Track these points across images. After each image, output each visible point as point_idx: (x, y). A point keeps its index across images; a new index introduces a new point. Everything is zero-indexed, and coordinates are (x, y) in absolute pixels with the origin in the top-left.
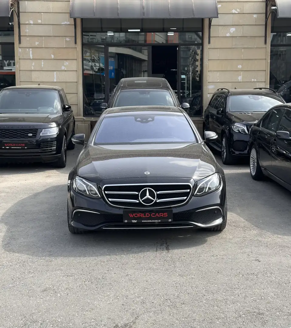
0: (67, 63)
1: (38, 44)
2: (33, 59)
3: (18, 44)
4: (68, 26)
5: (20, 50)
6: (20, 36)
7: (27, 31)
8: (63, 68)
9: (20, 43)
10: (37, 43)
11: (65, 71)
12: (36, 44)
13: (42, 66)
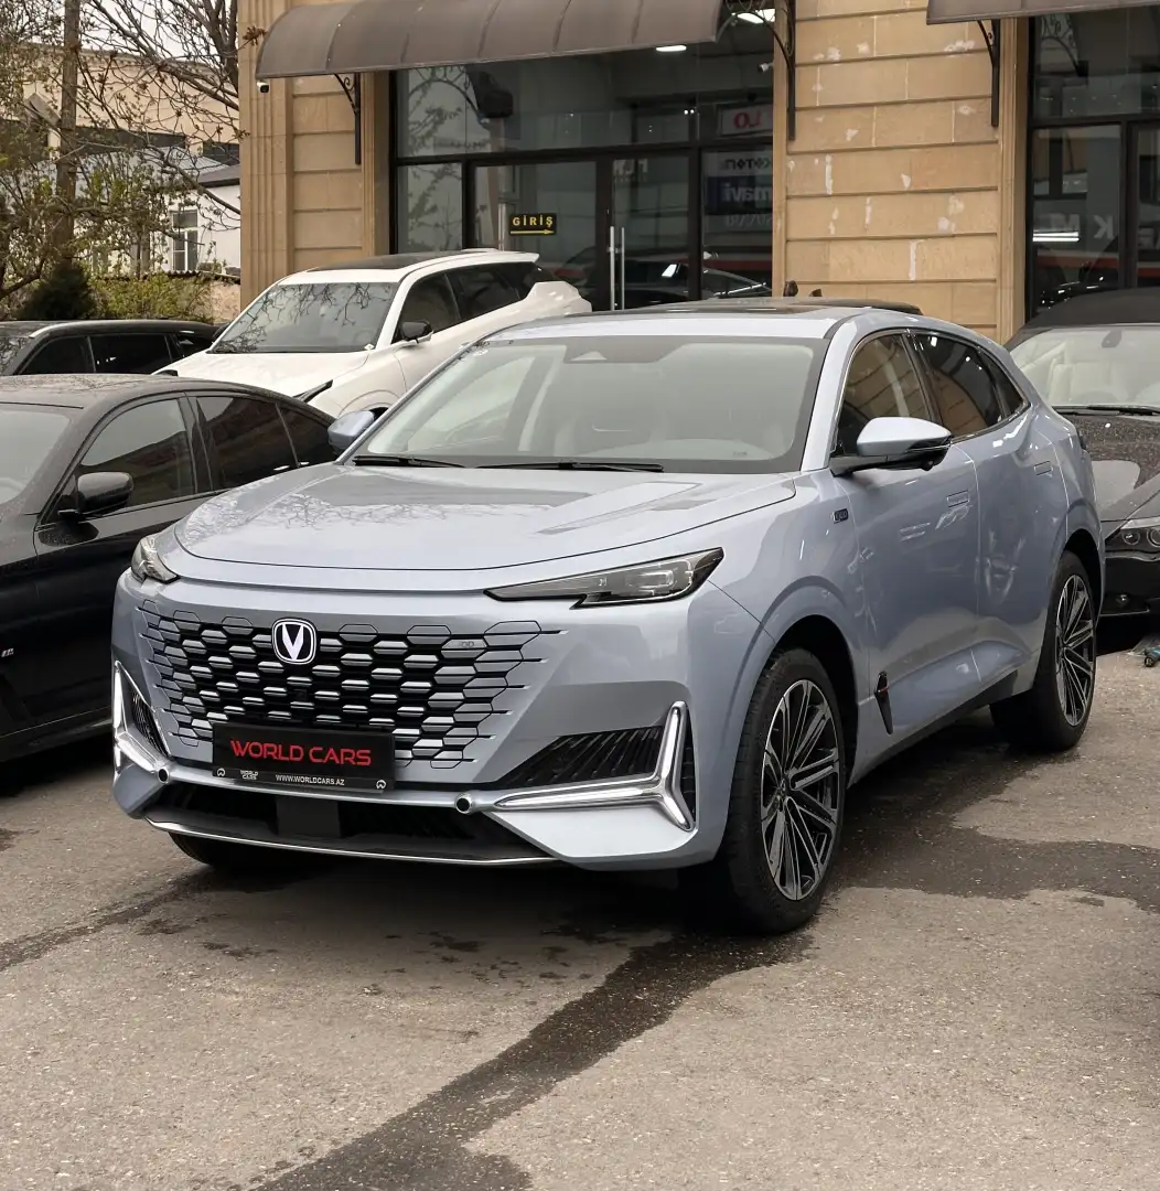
0: (957, 204)
1: (853, 138)
2: (833, 195)
3: (784, 142)
4: (968, 55)
5: (792, 164)
6: (792, 111)
7: (819, 88)
8: (944, 225)
9: (791, 135)
10: (851, 133)
11: (954, 236)
12: (849, 139)
13: (867, 220)
